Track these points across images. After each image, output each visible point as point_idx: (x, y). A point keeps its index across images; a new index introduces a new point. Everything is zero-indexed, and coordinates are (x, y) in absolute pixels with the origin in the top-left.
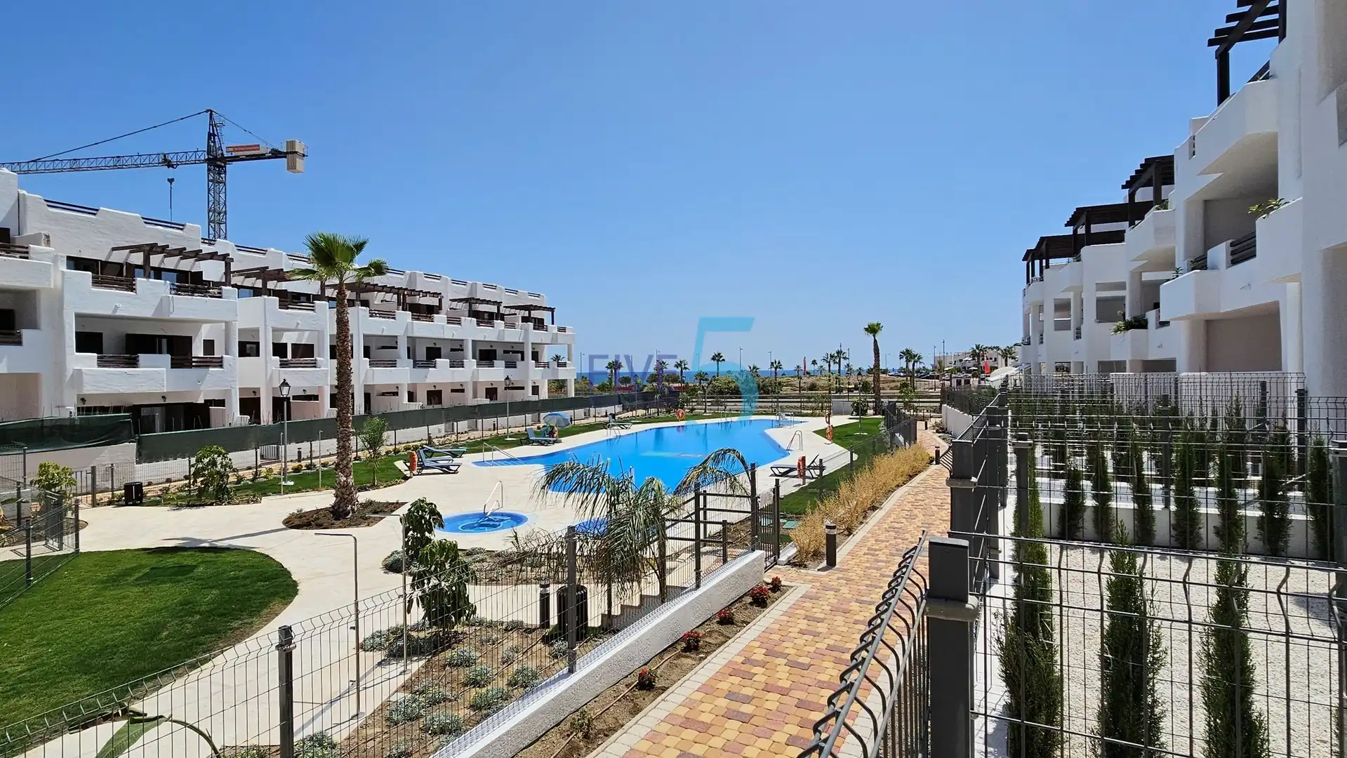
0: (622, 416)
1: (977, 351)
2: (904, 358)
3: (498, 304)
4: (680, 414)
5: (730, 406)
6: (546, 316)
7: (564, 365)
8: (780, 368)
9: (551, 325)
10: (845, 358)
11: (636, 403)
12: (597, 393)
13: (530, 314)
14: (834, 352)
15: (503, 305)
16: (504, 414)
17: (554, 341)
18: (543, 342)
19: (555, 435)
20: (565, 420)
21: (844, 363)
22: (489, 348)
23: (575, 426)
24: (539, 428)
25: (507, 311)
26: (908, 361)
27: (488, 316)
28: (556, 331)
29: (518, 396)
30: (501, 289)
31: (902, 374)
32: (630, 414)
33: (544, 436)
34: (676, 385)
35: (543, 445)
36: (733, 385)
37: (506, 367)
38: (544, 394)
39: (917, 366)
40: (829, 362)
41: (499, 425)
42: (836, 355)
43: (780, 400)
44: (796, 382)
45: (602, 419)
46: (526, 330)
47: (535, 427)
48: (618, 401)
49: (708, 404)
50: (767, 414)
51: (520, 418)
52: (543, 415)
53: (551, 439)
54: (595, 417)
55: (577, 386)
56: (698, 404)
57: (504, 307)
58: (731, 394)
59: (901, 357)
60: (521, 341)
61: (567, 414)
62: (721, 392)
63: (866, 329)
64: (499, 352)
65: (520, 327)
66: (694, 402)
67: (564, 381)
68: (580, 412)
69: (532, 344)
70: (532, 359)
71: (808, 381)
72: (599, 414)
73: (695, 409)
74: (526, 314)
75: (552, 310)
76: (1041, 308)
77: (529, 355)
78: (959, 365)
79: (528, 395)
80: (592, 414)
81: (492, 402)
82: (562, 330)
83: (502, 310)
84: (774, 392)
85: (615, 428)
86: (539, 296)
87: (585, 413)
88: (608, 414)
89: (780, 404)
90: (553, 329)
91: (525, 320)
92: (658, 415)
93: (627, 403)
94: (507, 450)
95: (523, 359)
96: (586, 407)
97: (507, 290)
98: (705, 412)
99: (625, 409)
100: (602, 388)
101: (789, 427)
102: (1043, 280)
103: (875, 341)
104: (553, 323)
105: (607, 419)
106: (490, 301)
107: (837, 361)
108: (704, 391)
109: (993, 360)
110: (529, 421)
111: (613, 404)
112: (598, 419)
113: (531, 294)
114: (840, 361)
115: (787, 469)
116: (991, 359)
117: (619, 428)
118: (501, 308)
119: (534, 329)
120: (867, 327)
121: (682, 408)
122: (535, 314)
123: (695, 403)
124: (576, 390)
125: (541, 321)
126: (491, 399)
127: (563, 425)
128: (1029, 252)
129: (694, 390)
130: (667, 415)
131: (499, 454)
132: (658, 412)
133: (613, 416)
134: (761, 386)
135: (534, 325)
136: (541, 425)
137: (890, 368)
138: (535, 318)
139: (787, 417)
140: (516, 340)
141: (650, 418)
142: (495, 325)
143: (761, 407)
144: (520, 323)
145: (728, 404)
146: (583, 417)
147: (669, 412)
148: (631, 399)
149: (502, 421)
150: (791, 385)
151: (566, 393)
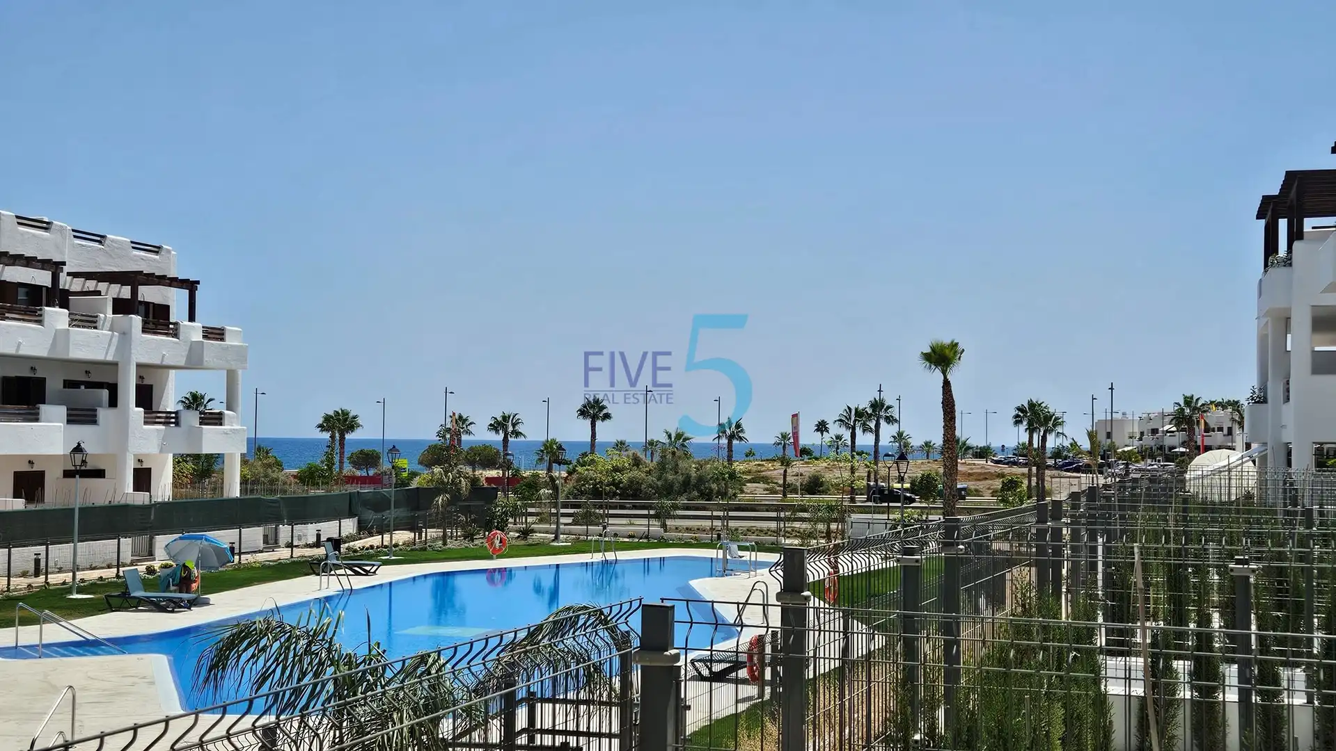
0: (358, 544)
1: (1187, 411)
2: (1025, 423)
3: (55, 267)
4: (497, 542)
5: (618, 525)
6: (176, 299)
7: (217, 419)
8: (741, 439)
9: (187, 323)
10: (890, 420)
11: (392, 514)
12: (297, 490)
13: (134, 292)
14: (864, 404)
15: (66, 269)
16: (63, 536)
17: (194, 362)
18: (166, 363)
19: (194, 586)
20: (219, 551)
21: (887, 431)
22: (27, 374)
23: (240, 567)
24: (150, 570)
25: (76, 285)
26: (1031, 430)
27: (27, 294)
28: (198, 337)
29: (98, 493)
30: (62, 229)
31: (1021, 460)
32: (375, 540)
33: (167, 589)
34: (493, 473)
35: (163, 609)
36: (625, 478)
37: (69, 422)
38: (163, 488)
39: (1052, 442)
40: (854, 428)
41: (51, 564)
42: (870, 411)
43: (731, 514)
44: (775, 471)
45: (309, 552)
46: (125, 335)
47: (142, 568)
48: (348, 508)
49: (563, 520)
50: (700, 545)
51: (105, 548)
52: (161, 541)
53: (185, 596)
54: (290, 545)
55: (246, 471)
56: (541, 521)
57: (69, 274)
58: (622, 496)
59: (1018, 421)
60: (110, 358)
61: (224, 537)
62: (596, 493)
63: (927, 357)
64: (54, 385)
65: (108, 325)
66: (531, 514)
67: (219, 458)
68: (254, 535)
69: (139, 366)
70: (137, 406)
71: (802, 470)
72: (300, 539)
73: (533, 531)
74: (126, 292)
75: (191, 286)
76: (1285, 323)
77: (129, 393)
78: (1149, 441)
79: (125, 491)
80: (282, 541)
81: (32, 507)
82: (214, 334)
83: (65, 282)
84: (723, 494)
85: (341, 572)
86: (157, 250)
87: (266, 537)
88: (323, 538)
89: (732, 524)
90: (193, 332)
91: (121, 307)
92: (445, 544)
93: (371, 516)
94: (77, 622)
95: (113, 402)
96: (271, 522)
97: (79, 234)
98: (556, 538)
99: (364, 529)
100: (309, 477)
101: (746, 575)
102: (1290, 265)
103: (946, 384)
104: (192, 318)
105: (321, 551)
106: (34, 259)
107: (872, 425)
108: (555, 488)
109: (1225, 431)
110: (127, 556)
111: (337, 515)
112: (297, 553)
113: (137, 246)
114: (878, 425)
115: (728, 665)
116: (1220, 429)
117: (349, 572)
118: (63, 278)
119: (145, 330)
120: (928, 350)
121: (503, 530)
122: (148, 294)
123: (534, 518)
124: (244, 481)
125: (162, 311)
126: (30, 499)
127: (217, 564)
128: (1266, 200)
129: (533, 485)
130: (466, 543)
131: (55, 632)
132: (444, 538)
133: (336, 543)
134: (693, 481)
135: (145, 323)
136: (156, 565)
137: (995, 444)
138: (147, 304)
139: (741, 553)
140: (99, 356)
141: (425, 549)
142: (46, 319)
143: (688, 529)
144: (110, 314)
145: (611, 521)
146: (261, 545)
147: (469, 536)
148: (380, 504)
149: (60, 553)
150: (765, 480)
151: (219, 487)
